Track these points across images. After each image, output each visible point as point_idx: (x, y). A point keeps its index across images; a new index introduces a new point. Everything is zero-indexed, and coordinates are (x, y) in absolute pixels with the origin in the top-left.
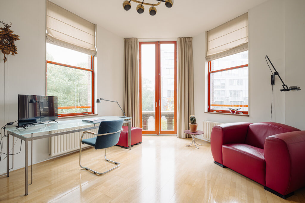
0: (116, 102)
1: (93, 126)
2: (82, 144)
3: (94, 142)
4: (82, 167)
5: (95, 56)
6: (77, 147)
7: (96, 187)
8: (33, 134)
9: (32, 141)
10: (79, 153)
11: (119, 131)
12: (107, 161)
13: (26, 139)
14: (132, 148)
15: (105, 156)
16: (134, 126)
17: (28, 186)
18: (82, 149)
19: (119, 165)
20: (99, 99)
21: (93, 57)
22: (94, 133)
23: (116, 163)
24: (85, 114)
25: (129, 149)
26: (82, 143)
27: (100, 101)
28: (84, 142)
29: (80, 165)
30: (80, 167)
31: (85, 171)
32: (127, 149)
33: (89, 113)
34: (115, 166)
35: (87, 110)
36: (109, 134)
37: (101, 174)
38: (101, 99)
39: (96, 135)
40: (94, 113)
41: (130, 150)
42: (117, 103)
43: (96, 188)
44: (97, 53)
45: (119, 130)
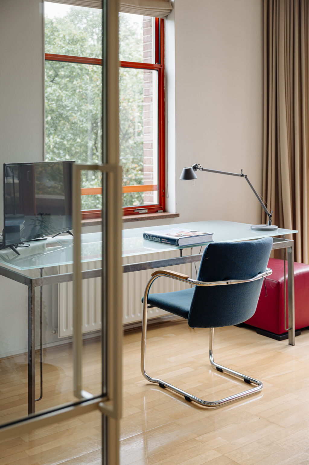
0: (242, 176)
1: (179, 256)
2: (149, 307)
3: (186, 304)
4: (149, 378)
5: (167, 17)
6: (134, 313)
7: (200, 435)
8: (43, 270)
9: (41, 287)
10: (139, 335)
11: (259, 277)
12: (220, 370)
13: (31, 280)
14: (297, 340)
15: (211, 354)
16: (302, 262)
17: (36, 402)
18: (148, 321)
19: (258, 388)
20: (191, 167)
21: (163, 20)
22: (186, 278)
23: (248, 382)
24: (138, 214)
25: (286, 342)
26: (147, 305)
27: (195, 173)
28: (153, 303)
29: (143, 372)
30: (144, 378)
31: (158, 390)
32: (279, 339)
33: (151, 209)
34: (248, 390)
35: (140, 198)
36: (232, 282)
37: (207, 406)
38: (195, 168)
39: (194, 283)
40: (165, 210)
41: (291, 344)
42: (243, 178)
43: (201, 438)
44: (176, 6)
45: (260, 273)
